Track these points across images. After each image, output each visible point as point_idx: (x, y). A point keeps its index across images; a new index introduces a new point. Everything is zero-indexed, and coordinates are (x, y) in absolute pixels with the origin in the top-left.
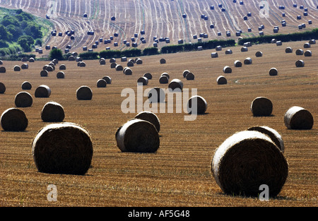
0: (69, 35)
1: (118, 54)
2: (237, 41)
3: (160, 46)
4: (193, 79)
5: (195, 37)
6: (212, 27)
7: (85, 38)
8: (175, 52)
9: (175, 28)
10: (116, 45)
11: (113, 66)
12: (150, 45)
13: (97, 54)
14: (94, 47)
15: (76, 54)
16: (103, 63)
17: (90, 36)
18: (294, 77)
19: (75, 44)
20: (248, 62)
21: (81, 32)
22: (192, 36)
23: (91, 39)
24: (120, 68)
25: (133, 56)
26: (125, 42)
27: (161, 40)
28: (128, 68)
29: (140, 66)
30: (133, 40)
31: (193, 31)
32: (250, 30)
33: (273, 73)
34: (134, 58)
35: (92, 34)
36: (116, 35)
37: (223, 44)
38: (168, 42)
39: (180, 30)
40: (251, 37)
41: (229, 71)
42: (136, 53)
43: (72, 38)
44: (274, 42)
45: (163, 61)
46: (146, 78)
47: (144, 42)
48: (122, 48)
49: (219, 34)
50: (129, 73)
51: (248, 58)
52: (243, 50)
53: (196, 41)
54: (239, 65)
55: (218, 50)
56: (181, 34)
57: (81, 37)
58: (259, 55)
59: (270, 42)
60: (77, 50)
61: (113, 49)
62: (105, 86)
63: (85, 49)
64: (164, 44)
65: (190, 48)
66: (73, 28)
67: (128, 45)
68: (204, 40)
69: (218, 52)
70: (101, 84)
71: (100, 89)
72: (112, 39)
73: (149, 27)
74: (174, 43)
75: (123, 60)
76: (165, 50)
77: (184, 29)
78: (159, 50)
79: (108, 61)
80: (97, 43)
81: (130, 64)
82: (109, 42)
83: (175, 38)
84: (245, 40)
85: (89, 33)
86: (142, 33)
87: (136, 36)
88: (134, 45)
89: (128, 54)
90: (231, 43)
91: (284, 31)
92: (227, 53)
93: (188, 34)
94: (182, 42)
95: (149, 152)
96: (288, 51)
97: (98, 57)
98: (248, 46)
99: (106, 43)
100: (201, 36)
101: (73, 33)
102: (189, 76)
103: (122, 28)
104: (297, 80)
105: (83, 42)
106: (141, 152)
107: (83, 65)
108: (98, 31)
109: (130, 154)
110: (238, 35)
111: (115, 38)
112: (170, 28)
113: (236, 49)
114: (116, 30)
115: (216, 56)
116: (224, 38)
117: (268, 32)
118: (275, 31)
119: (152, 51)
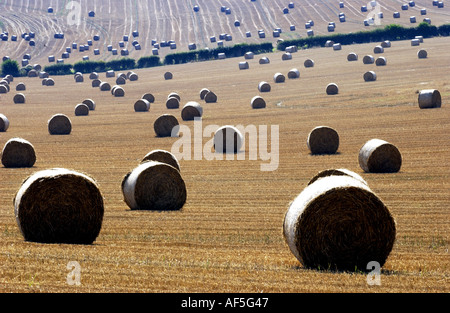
0: (28, 39)
1: (102, 67)
2: (275, 45)
3: (162, 55)
4: (215, 101)
5: (213, 40)
6: (237, 24)
7: (51, 43)
8: (184, 62)
9: (183, 28)
10: (97, 53)
11: (96, 84)
12: (147, 52)
13: (70, 66)
14: (64, 56)
15: (38, 67)
16: (80, 80)
17: (58, 40)
18: (364, 96)
19: (36, 53)
20: (293, 75)
21: (44, 35)
22: (208, 38)
23: (59, 45)
24: (106, 88)
25: (124, 69)
26: (110, 49)
27: (163, 45)
28: (118, 87)
29: (134, 83)
30: (122, 45)
31: (210, 30)
32: (293, 29)
33: (332, 90)
34: (125, 72)
35: (62, 37)
36: (96, 38)
37: (255, 49)
38: (174, 47)
39: (190, 29)
40: (295, 38)
41: (266, 89)
42: (128, 64)
43: (32, 44)
44: (330, 45)
45: (168, 76)
46: (146, 101)
47: (138, 48)
48: (108, 58)
49: (249, 35)
50: (119, 93)
51: (294, 70)
52: (285, 58)
53: (214, 46)
54: (280, 79)
55: (248, 58)
56: (193, 35)
57: (45, 42)
58: (309, 64)
59: (323, 46)
60: (41, 61)
61: (94, 59)
62: (86, 114)
63: (52, 60)
64: (169, 51)
65: (205, 55)
66: (33, 28)
67: (115, 53)
68: (227, 44)
69: (249, 61)
70: (82, 111)
71: (81, 117)
72: (90, 44)
73: (145, 26)
74: (183, 49)
75: (109, 76)
76: (170, 60)
77: (196, 28)
78: (162, 60)
79: (86, 76)
80: (69, 51)
81: (120, 81)
82: (86, 49)
83: (183, 41)
84: (287, 44)
85: (57, 36)
86: (135, 35)
87: (126, 39)
88: (123, 53)
89: (116, 65)
90: (267, 47)
91: (343, 30)
92: (262, 62)
93: (201, 35)
94: (194, 47)
95: (173, 209)
96: (352, 58)
97: (72, 70)
98: (292, 51)
99: (82, 50)
100: (221, 38)
101: (32, 36)
102: (210, 98)
103: (104, 29)
104: (368, 101)
105: (48, 49)
107: (51, 83)
108: (69, 32)
109: (146, 213)
110: (276, 35)
111: (94, 43)
112: (176, 28)
113: (275, 56)
114: (96, 31)
115: (245, 67)
116: (256, 41)
117: (320, 31)
118: (331, 29)
119: (152, 62)
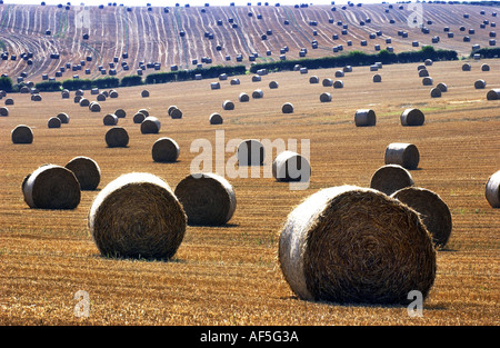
0: (26, 59)
1: (88, 85)
2: (248, 68)
3: (146, 73)
4: (180, 117)
5: (195, 62)
6: (219, 49)
7: (47, 63)
8: (164, 82)
9: (169, 51)
10: (88, 72)
11: (77, 100)
12: (132, 73)
13: (59, 84)
14: (58, 75)
15: (31, 84)
16: (66, 96)
17: (54, 60)
18: (315, 115)
19: (33, 71)
20: (257, 96)
21: (42, 55)
22: (191, 60)
23: (55, 64)
24: (85, 103)
25: (108, 87)
26: (100, 69)
27: (149, 66)
28: (95, 103)
29: (114, 100)
30: (112, 66)
31: (193, 53)
32: (269, 54)
33: (287, 109)
34: (108, 90)
35: (57, 57)
36: (89, 59)
37: (230, 71)
38: (158, 68)
39: (175, 52)
40: (268, 62)
41: (230, 107)
42: (113, 83)
43: (30, 63)
44: (298, 69)
45: (145, 94)
46: (115, 117)
47: (127, 69)
48: (95, 76)
49: (228, 59)
50: (96, 109)
51: (259, 91)
52: (255, 80)
53: (194, 67)
54: (245, 99)
55: (222, 79)
56: (177, 58)
57: (42, 62)
58: (273, 85)
59: (292, 69)
60: (36, 79)
61: (83, 77)
62: (59, 127)
63: (45, 78)
64: (153, 71)
65: (184, 76)
66: (31, 49)
67: (104, 73)
68: (206, 66)
69: (222, 83)
70: (54, 124)
71: (53, 130)
72: (83, 64)
73: (135, 49)
74: (166, 70)
75: (93, 93)
76: (151, 80)
77: (181, 52)
78: (143, 80)
79: (73, 94)
80: (63, 70)
81: (101, 98)
82: (79, 68)
83: (168, 63)
84: (259, 67)
85: (53, 57)
86: (125, 56)
87: (116, 60)
88: (111, 73)
89: (101, 84)
90: (241, 70)
91: (313, 55)
92: (233, 83)
93: (186, 57)
94: (176, 68)
95: (66, 208)
96: (313, 81)
97: (61, 88)
98: (263, 74)
99: (75, 69)
100: (203, 61)
101: (31, 56)
102: (175, 114)
103: (97, 51)
104: (315, 119)
105: (45, 68)
106: (53, 208)
107: (38, 99)
108: (65, 53)
109: (41, 211)
110: (251, 59)
111: (87, 63)
112: (163, 50)
113: (246, 79)
114: (89, 52)
115: (217, 87)
116: (233, 63)
117: (292, 56)
118: (301, 55)
119: (134, 81)
